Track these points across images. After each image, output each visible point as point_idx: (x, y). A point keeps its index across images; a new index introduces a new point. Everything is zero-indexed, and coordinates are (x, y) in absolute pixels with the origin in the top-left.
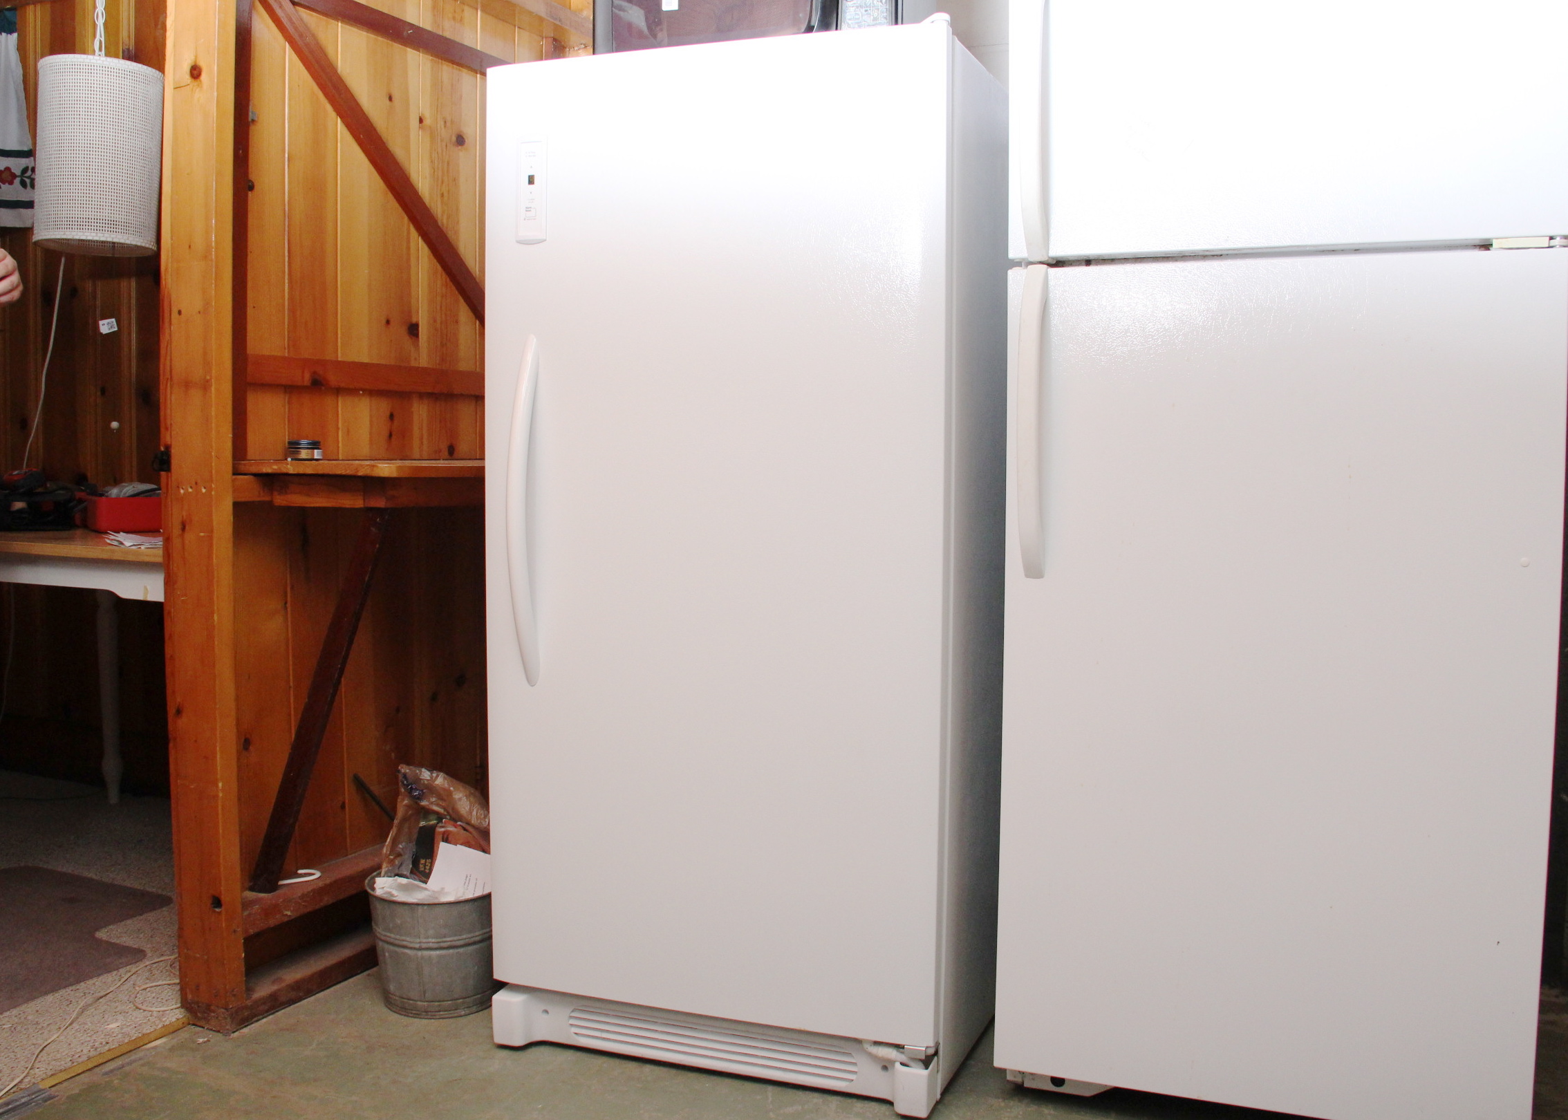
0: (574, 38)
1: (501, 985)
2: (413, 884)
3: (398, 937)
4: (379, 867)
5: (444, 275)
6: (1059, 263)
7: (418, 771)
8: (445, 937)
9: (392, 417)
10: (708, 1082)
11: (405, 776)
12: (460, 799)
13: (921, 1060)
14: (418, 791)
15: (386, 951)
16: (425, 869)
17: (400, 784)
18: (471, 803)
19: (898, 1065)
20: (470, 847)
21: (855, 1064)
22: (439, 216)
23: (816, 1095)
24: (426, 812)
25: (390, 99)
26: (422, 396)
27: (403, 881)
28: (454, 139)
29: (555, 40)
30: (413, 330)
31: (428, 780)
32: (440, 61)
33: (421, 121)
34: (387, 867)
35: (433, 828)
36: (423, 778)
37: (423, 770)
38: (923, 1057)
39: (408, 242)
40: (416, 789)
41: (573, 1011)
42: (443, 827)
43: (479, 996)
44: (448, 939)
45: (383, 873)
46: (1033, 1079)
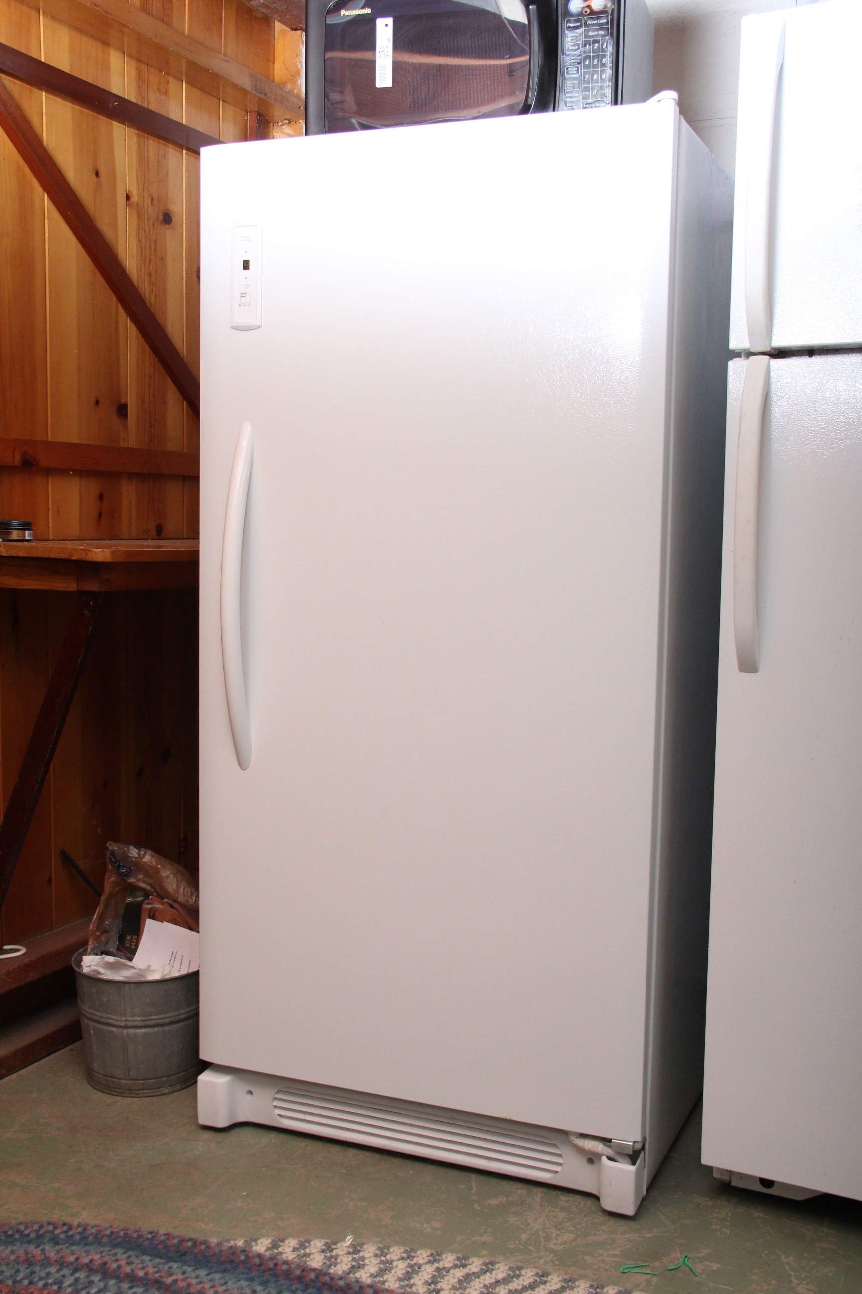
0: (277, 112)
1: (205, 1066)
2: (120, 962)
3: (104, 1015)
4: (85, 943)
5: (152, 355)
6: (781, 354)
7: (125, 849)
8: (151, 1015)
9: (101, 497)
10: (412, 1169)
11: (113, 852)
12: (167, 877)
13: (629, 1156)
14: (126, 867)
15: (90, 1029)
16: (131, 945)
17: (108, 860)
18: (177, 880)
19: (604, 1159)
20: (176, 924)
21: (560, 1155)
22: (147, 295)
23: (520, 1185)
24: (133, 889)
25: (97, 174)
26: (130, 476)
27: (110, 959)
28: (161, 217)
29: (259, 114)
30: (122, 410)
31: (135, 858)
32: (146, 135)
33: (128, 198)
34: (93, 943)
35: (140, 904)
36: (131, 855)
37: (131, 847)
38: (630, 1152)
39: (117, 322)
40: (124, 866)
41: (278, 1092)
42: (148, 903)
43: (183, 1074)
44: (154, 1017)
45: (89, 950)
46: (741, 1178)
